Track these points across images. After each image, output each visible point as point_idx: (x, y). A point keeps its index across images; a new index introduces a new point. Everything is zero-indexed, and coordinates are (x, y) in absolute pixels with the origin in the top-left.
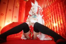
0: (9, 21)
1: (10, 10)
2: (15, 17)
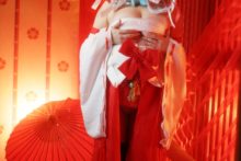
0: (31, 92)
1: (33, 34)
2: (63, 66)
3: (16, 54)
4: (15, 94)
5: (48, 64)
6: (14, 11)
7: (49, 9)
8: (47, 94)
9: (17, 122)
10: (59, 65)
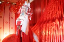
0: (6, 33)
1: (7, 23)
2: (12, 28)
3: (3, 26)
4: (3, 34)
5: (9, 28)
6: (3, 19)
7: (10, 19)
8: (9, 33)
9: (4, 38)
10: (11, 28)
